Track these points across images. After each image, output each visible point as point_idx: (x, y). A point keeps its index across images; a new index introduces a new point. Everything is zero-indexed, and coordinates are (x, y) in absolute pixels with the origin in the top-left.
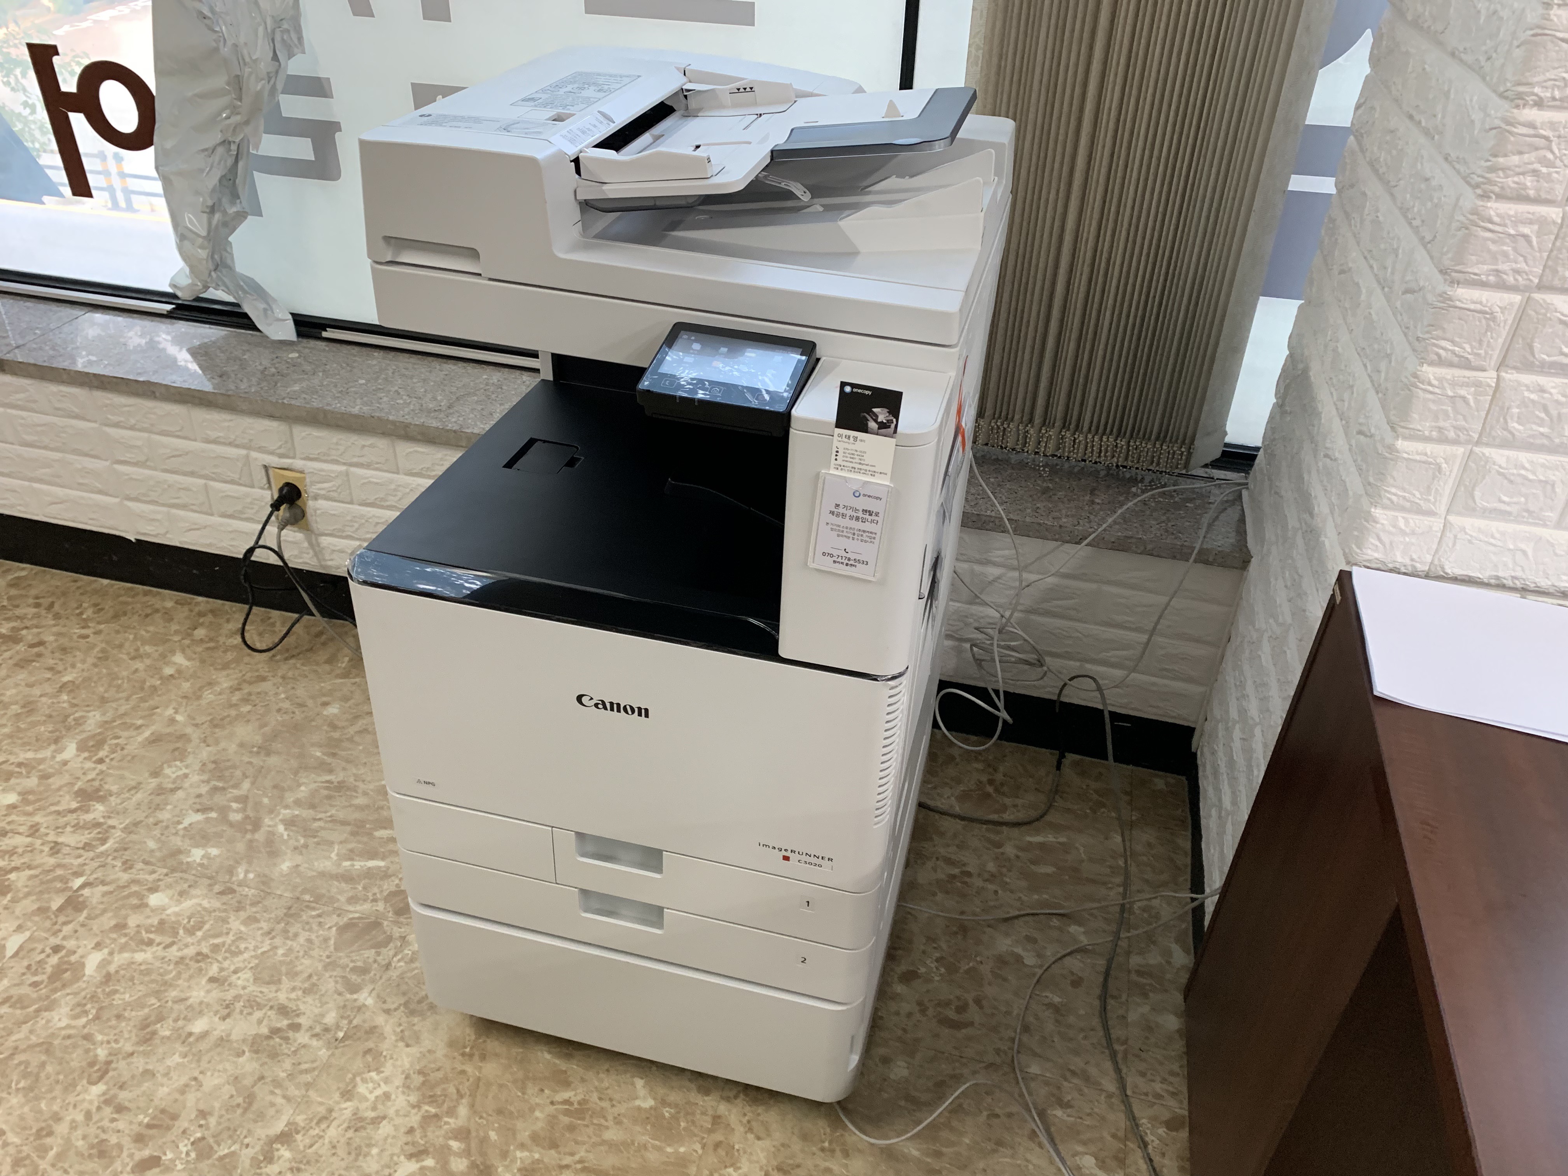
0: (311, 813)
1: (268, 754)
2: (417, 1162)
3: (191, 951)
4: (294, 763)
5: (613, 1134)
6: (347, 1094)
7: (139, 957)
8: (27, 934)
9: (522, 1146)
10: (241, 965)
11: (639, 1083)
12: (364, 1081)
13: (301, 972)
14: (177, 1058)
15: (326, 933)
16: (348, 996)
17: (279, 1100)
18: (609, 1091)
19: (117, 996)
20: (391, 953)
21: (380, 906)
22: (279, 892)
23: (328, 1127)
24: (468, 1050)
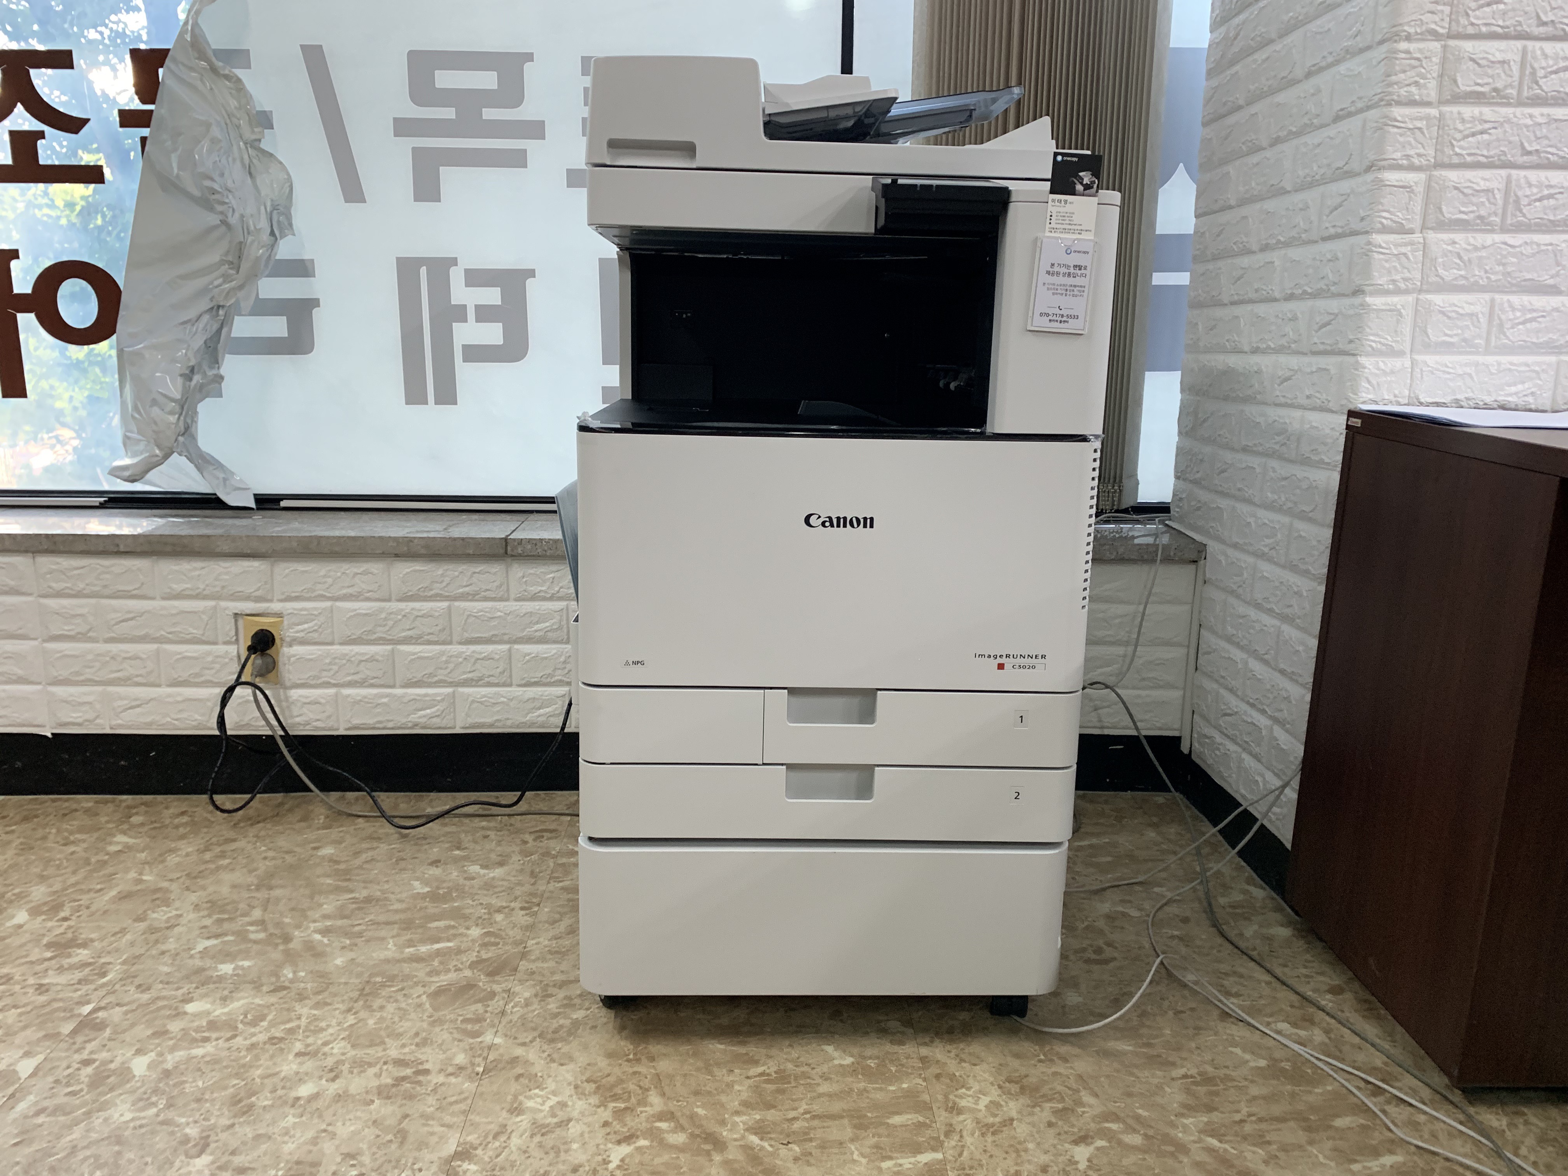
0: (345, 922)
1: (271, 888)
2: (629, 1144)
3: (262, 1037)
4: (307, 892)
5: (825, 1088)
6: (516, 1110)
7: (199, 1052)
8: (40, 1058)
9: (737, 1113)
10: (329, 1038)
11: (830, 1049)
12: (530, 1098)
13: (405, 1032)
14: (291, 1120)
15: (418, 1000)
16: (471, 1041)
17: (438, 1129)
18: (801, 1059)
19: (187, 1085)
20: (501, 1003)
21: (468, 973)
22: (343, 980)
23: (509, 1138)
24: (631, 1056)
